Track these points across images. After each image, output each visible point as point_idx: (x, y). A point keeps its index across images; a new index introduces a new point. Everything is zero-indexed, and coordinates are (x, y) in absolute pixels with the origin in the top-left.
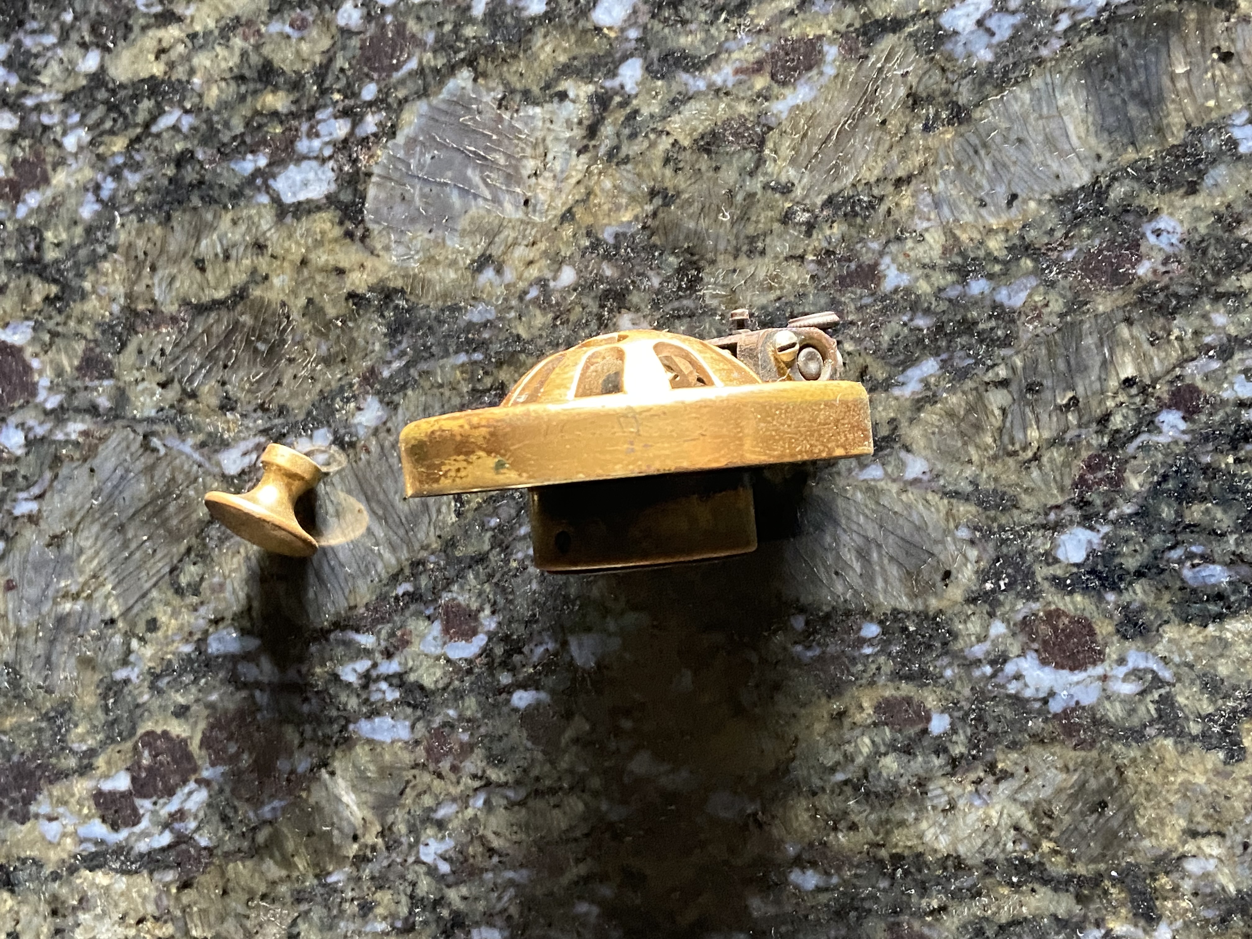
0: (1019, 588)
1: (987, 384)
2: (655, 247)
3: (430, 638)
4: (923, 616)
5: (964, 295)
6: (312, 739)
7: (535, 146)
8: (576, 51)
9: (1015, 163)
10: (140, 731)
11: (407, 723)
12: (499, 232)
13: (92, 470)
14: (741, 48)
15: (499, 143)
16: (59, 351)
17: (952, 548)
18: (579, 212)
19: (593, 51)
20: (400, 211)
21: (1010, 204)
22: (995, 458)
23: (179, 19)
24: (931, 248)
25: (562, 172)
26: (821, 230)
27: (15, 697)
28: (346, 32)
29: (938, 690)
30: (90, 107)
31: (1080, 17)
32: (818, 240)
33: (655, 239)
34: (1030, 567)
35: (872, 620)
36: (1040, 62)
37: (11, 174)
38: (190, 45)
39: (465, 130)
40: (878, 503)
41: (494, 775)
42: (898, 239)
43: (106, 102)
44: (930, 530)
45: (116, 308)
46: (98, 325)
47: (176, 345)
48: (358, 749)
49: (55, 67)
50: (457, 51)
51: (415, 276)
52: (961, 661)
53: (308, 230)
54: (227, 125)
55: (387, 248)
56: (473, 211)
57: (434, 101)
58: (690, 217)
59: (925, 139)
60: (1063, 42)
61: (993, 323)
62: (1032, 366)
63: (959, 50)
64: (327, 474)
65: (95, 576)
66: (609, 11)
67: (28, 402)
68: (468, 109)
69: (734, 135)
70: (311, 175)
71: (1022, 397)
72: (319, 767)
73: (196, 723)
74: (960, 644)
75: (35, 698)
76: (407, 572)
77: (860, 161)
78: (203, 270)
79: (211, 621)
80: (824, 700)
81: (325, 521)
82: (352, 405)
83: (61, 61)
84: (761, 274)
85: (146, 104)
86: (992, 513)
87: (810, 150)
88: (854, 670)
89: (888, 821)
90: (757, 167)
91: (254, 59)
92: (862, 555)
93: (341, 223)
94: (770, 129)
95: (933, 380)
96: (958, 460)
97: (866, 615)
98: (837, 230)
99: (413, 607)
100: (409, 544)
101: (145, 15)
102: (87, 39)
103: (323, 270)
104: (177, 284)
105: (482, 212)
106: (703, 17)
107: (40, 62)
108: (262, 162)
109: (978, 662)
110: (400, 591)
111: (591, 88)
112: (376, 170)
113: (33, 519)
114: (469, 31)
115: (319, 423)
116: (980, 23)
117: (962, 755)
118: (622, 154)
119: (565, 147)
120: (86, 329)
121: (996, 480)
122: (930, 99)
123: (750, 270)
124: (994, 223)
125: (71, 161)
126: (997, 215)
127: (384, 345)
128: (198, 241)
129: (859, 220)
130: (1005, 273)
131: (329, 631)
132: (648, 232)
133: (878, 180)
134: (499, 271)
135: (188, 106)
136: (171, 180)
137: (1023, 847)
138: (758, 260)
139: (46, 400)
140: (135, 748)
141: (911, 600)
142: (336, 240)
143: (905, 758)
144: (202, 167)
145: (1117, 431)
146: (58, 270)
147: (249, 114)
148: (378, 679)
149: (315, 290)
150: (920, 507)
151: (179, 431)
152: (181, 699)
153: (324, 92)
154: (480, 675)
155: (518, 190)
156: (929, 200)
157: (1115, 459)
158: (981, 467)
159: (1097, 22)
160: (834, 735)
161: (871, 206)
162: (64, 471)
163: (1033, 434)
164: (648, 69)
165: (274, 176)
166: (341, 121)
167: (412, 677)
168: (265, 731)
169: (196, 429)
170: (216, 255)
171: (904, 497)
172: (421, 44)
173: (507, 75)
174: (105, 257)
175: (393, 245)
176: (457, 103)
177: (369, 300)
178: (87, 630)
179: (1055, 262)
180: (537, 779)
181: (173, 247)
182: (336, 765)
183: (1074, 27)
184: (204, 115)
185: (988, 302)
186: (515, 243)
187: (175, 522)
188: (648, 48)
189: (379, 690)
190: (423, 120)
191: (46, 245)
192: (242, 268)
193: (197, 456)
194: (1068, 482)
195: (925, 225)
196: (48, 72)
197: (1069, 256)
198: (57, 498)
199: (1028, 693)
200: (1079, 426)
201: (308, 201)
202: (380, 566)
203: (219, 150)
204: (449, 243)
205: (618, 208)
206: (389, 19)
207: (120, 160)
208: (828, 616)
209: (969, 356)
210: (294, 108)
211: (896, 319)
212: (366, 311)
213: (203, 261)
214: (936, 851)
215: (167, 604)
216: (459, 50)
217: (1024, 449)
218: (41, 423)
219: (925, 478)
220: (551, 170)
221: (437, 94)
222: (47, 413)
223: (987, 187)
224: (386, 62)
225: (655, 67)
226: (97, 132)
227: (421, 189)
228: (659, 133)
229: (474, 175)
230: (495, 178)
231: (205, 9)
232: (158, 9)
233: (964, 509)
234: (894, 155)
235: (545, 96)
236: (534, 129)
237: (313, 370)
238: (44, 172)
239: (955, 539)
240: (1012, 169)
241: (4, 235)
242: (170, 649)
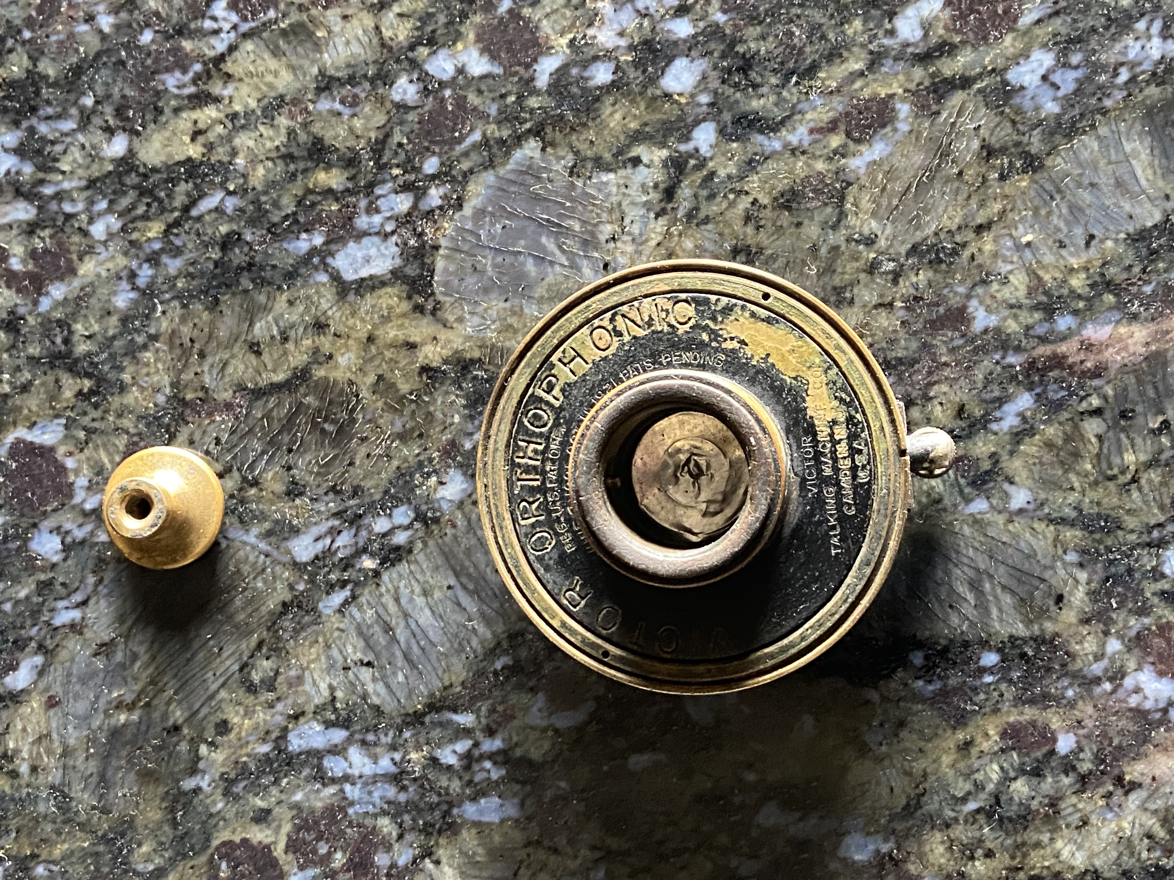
0: (1130, 605)
1: (1082, 413)
3: (534, 710)
4: (1039, 640)
5: (1052, 332)
6: (413, 829)
7: (611, 211)
8: (647, 118)
9: (1089, 206)
10: (215, 843)
11: (516, 801)
14: (814, 109)
15: (572, 209)
16: (96, 448)
17: (1062, 572)
19: (665, 117)
20: (472, 282)
21: (1088, 244)
22: (1096, 483)
23: (217, 100)
24: (1017, 289)
25: (641, 235)
26: (908, 278)
27: (65, 822)
28: (402, 107)
29: (1062, 711)
30: (120, 193)
31: (1138, 70)
32: (905, 288)
34: (1138, 585)
35: (990, 650)
36: (1105, 112)
37: (30, 267)
38: (230, 125)
39: (537, 198)
40: (986, 535)
41: (613, 843)
42: (984, 282)
43: (138, 187)
44: (1039, 557)
45: (161, 399)
46: (140, 418)
47: (233, 433)
48: (465, 833)
49: (76, 154)
50: (523, 122)
51: (493, 346)
52: (1081, 681)
53: (373, 306)
54: (276, 204)
55: (460, 320)
56: (550, 279)
57: (502, 172)
59: (1001, 188)
60: (1125, 93)
61: (1082, 356)
62: (1122, 394)
63: (1027, 104)
64: (410, 552)
65: (153, 682)
66: (677, 78)
67: (63, 505)
68: (539, 178)
69: (814, 191)
70: (373, 252)
71: (1116, 424)
72: (423, 858)
73: (279, 827)
74: (1079, 664)
75: (89, 820)
76: (505, 645)
77: (940, 210)
78: (258, 353)
79: (290, 716)
80: (949, 732)
82: (434, 480)
85: (183, 187)
86: (1097, 536)
87: (890, 203)
88: (976, 699)
89: (1024, 844)
90: (839, 221)
91: (304, 138)
92: (975, 586)
93: (409, 297)
94: (850, 184)
95: (1029, 413)
96: (1061, 487)
97: (985, 644)
98: (923, 277)
99: (514, 680)
100: (504, 616)
101: (177, 97)
102: (111, 122)
103: (391, 345)
104: (230, 370)
105: (560, 279)
106: (774, 81)
107: (59, 148)
108: (319, 240)
109: (1097, 681)
110: (498, 665)
111: (665, 153)
112: (443, 242)
113: (76, 628)
114: (533, 102)
115: (398, 501)
116: (1044, 78)
117: (1091, 772)
118: (702, 215)
119: (643, 211)
120: (127, 423)
121: (1098, 504)
122: (1004, 150)
124: (1075, 263)
125: (100, 249)
126: (1076, 254)
127: (464, 417)
128: (251, 325)
129: (944, 266)
130: (1090, 308)
131: (424, 714)
133: (959, 228)
135: (232, 188)
136: (216, 264)
137: (1158, 854)
138: (848, 310)
139: (84, 501)
140: (211, 860)
141: (1027, 627)
142: (404, 315)
143: (1035, 781)
144: (251, 249)
146: (92, 363)
147: (300, 193)
148: (482, 757)
149: (385, 366)
150: (1028, 535)
151: (242, 522)
152: (260, 803)
153: (381, 167)
155: (596, 255)
156: (1009, 244)
158: (1083, 493)
159: (1154, 74)
160: (961, 765)
161: (954, 253)
162: (111, 574)
163: (1130, 458)
164: (721, 132)
165: (332, 255)
166: (402, 196)
167: (518, 753)
168: (359, 826)
169: (263, 517)
171: (1010, 527)
172: (484, 117)
173: (576, 143)
174: (145, 347)
175: (467, 316)
176: (526, 173)
177: (444, 372)
178: (147, 741)
179: (1136, 296)
180: (661, 843)
181: (222, 333)
182: (441, 853)
183: (1133, 79)
184: (251, 196)
185: (1075, 337)
187: (242, 616)
188: (720, 112)
189: (483, 769)
190: (490, 191)
191: (76, 338)
192: (303, 349)
193: (263, 545)
194: (1167, 502)
195: (1009, 267)
196: (69, 158)
197: (1148, 289)
198: (103, 604)
199: (1148, 705)
201: (371, 277)
203: (269, 230)
204: (526, 311)
206: (448, 93)
207: (157, 246)
208: (946, 650)
209: (1062, 388)
210: (350, 185)
211: (988, 358)
212: (442, 384)
213: (258, 344)
214: (1073, 868)
215: (239, 703)
216: (526, 121)
217: (1123, 472)
218: (80, 526)
219: (1030, 507)
220: (629, 234)
221: (503, 164)
222: (86, 514)
223: (1065, 230)
224: (447, 135)
225: (729, 130)
226: (129, 217)
227: (493, 259)
228: (740, 193)
229: (548, 243)
230: (572, 245)
231: (245, 90)
232: (192, 90)
233: (1071, 534)
234: (974, 204)
235: (617, 162)
236: (609, 195)
237: (388, 447)
238: (69, 261)
239: (1065, 564)
240: (1088, 212)
241: (24, 330)
242: (244, 751)
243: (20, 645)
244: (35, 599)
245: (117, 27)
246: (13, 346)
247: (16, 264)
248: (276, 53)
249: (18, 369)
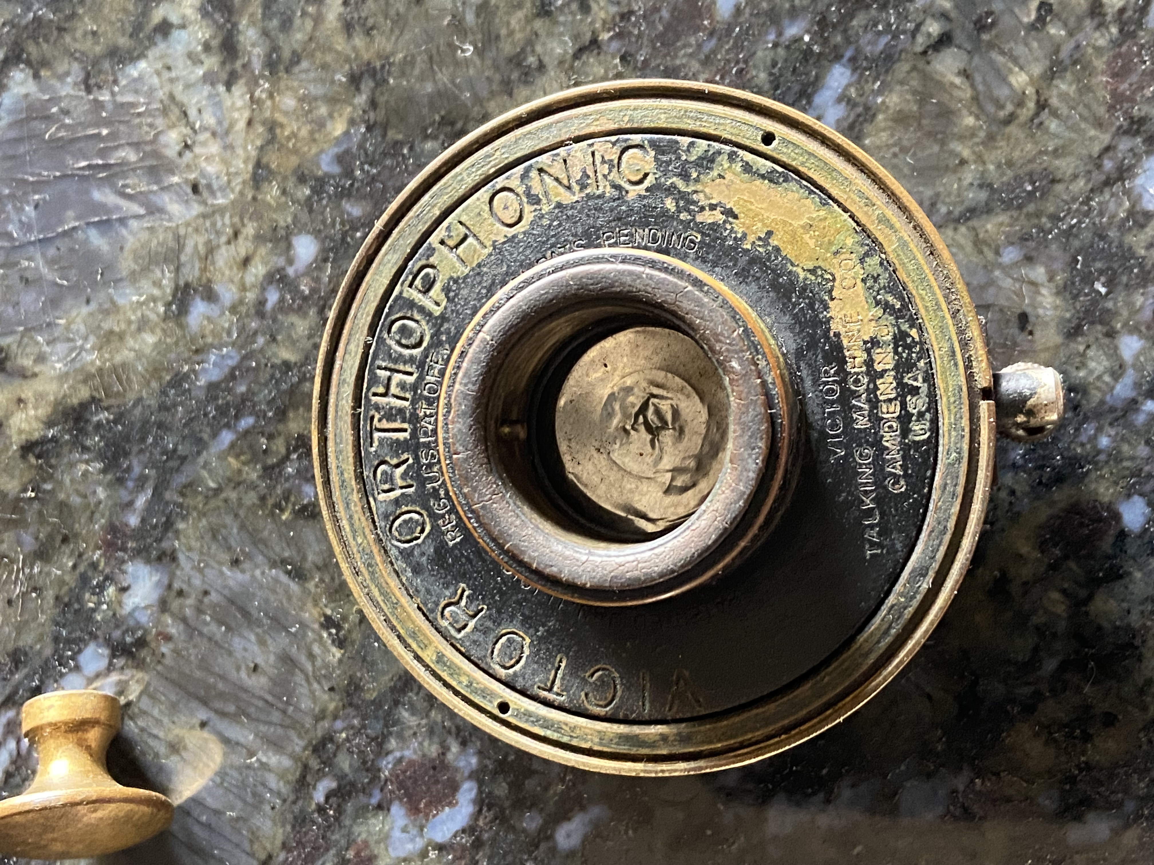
0: (1125, 278)
1: (925, 53)
2: (397, 145)
3: (397, 834)
7: (165, 112)
12: (181, 248)
15: (113, 136)
17: (1007, 283)
18: (273, 160)
20: (32, 301)
22: (991, 138)
25: (220, 123)
29: (1105, 471)
33: (393, 135)
34: (1120, 246)
39: (60, 146)
51: (100, 370)
52: (1110, 417)
55: (41, 358)
56: (131, 242)
58: (422, 79)
64: (129, 704)
68: (48, 118)
71: (977, 43)
74: (1096, 396)
76: (314, 764)
81: (161, 768)
82: (111, 591)
86: (1031, 208)
95: (853, 92)
96: (947, 168)
99: (349, 807)
100: (294, 725)
105: (144, 236)
109: (1133, 405)
110: (319, 796)
115: (78, 643)
118: (286, 54)
119: (207, 89)
121: (1010, 164)
127: (109, 486)
132: (377, 132)
134: (210, 296)
145: (1122, 11)
154: (494, 840)
155: (175, 179)
157: (1142, 47)
158: (980, 159)
160: (1008, 615)
163: (1019, 80)
173: (75, 46)
175: (47, 349)
176: (29, 119)
177: (54, 439)
186: (211, 250)
194: (1102, 111)
200: (1071, 34)
202: (273, 781)
204: (121, 301)
205: (321, 124)
209: (879, 33)
211: (760, 45)
212: (58, 455)
217: (1020, 104)
220: (204, 128)
227: (43, 255)
229: (104, 195)
230: (135, 182)
235: (141, 42)
236: (152, 90)
237: (30, 577)
239: (1005, 269)
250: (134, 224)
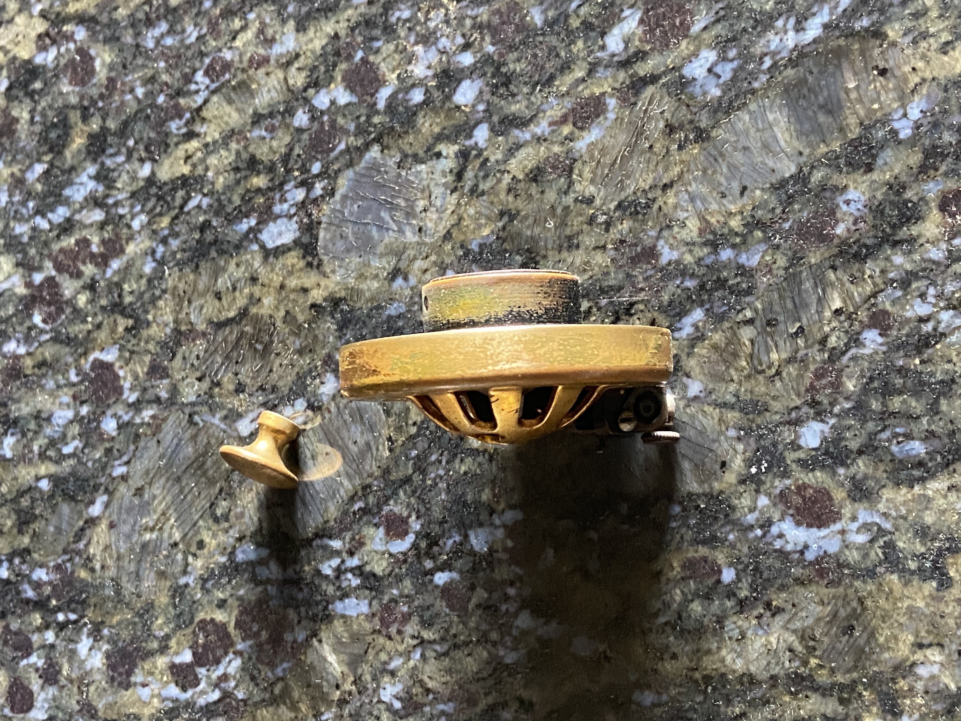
0: (775, 470)
1: (739, 323)
2: (506, 251)
3: (377, 540)
4: (711, 496)
5: (716, 262)
6: (306, 618)
7: (423, 191)
8: (445, 124)
9: (743, 165)
10: (197, 620)
11: (366, 602)
12: (404, 252)
13: (159, 442)
14: (552, 108)
15: (399, 191)
16: (135, 363)
17: (725, 445)
18: (454, 233)
19: (456, 122)
20: (340, 245)
21: (742, 193)
22: (748, 377)
23: (198, 135)
24: (691, 231)
25: (442, 206)
26: (616, 226)
27: (118, 602)
28: (300, 130)
29: (725, 551)
30: (147, 200)
31: (778, 57)
32: (614, 234)
33: (506, 246)
34: (781, 454)
35: (674, 502)
36: (753, 92)
38: (205, 151)
39: (379, 186)
41: (427, 635)
42: (669, 227)
43: (156, 195)
44: (709, 433)
45: (168, 331)
46: (158, 343)
47: (206, 351)
48: (335, 622)
49: (125, 177)
50: (370, 133)
51: (352, 288)
52: (738, 527)
53: (283, 265)
54: (230, 201)
55: (333, 272)
56: (387, 240)
57: (357, 169)
59: (680, 155)
60: (768, 76)
61: (739, 279)
62: (769, 307)
63: (698, 90)
64: (304, 430)
65: (164, 514)
66: (464, 95)
67: (118, 399)
68: (379, 172)
69: (552, 167)
70: (283, 228)
71: (764, 330)
72: (312, 637)
73: (231, 611)
74: (737, 515)
75: (130, 601)
76: (360, 493)
77: (637, 175)
78: (220, 299)
79: (237, 539)
80: (645, 564)
81: (305, 463)
82: (318, 381)
83: (128, 172)
84: (578, 262)
85: (181, 193)
86: (751, 416)
87: (603, 172)
88: (664, 540)
89: (698, 650)
90: (569, 187)
91: (245, 156)
93: (304, 257)
94: (575, 160)
95: (700, 324)
96: (723, 380)
97: (670, 498)
98: (626, 225)
99: (365, 519)
100: (360, 474)
101: (178, 135)
102: (143, 155)
103: (294, 290)
104: (205, 311)
105: (392, 240)
106: (525, 90)
107: (116, 174)
108: (253, 222)
109: (751, 527)
110: (356, 507)
111: (456, 148)
112: (324, 219)
113: (124, 478)
114: (376, 120)
115: (298, 395)
116: (710, 70)
117: (746, 598)
118: (480, 190)
119: (443, 190)
120: (151, 347)
121: (751, 392)
122: (681, 127)
123: (570, 260)
124: (733, 208)
125: (137, 236)
126: (734, 202)
127: (335, 337)
128: (216, 280)
129: (640, 217)
130: (744, 242)
131: (312, 540)
132: (500, 241)
133: (650, 188)
134: (406, 279)
135: (206, 191)
137: (797, 664)
138: (575, 252)
139: (128, 397)
140: (194, 632)
141: (700, 485)
142: (301, 270)
143: (706, 603)
144: (216, 230)
145: (834, 348)
146: (132, 309)
147: (243, 192)
148: (346, 570)
149: (290, 305)
150: (700, 416)
151: (211, 410)
152: (221, 596)
153: (288, 171)
154: (412, 563)
155: (414, 222)
156: (686, 197)
157: (834, 369)
158: (740, 383)
159: (790, 59)
160: (655, 589)
161: (648, 206)
162: (142, 444)
163: (774, 356)
164: (492, 129)
165: (260, 231)
166: (300, 190)
167: (368, 568)
168: (275, 613)
169: (222, 407)
170: (228, 288)
171: (688, 410)
172: (347, 132)
173: (402, 146)
174: (160, 297)
175: (337, 269)
176: (371, 168)
177: (324, 308)
178: (160, 552)
179: (777, 232)
180: (455, 636)
181: (201, 286)
182: (323, 635)
183: (775, 65)
184: (216, 196)
185: (734, 265)
186: (415, 258)
187: (211, 472)
188: (491, 116)
189: (346, 579)
190: (351, 183)
191: (125, 293)
192: (244, 295)
193: (223, 426)
194: (803, 389)
195: (686, 215)
196: (121, 180)
197: (787, 226)
198: (138, 463)
199: (789, 547)
200: (806, 347)
201: (283, 245)
202: (342, 492)
203: (226, 218)
204: (372, 263)
205: (480, 227)
206: (326, 118)
207: (166, 232)
208: (643, 502)
209: (724, 304)
210: (270, 185)
211: (671, 283)
212: (323, 315)
213: (220, 293)
214: (734, 671)
215: (209, 529)
216: (371, 133)
217: (769, 368)
218: (126, 413)
219: (702, 395)
220: (435, 206)
221: (358, 164)
222: (130, 405)
223: (725, 184)
224: (325, 147)
225: (497, 128)
226: (152, 215)
227: (352, 229)
228: (503, 172)
229: (385, 215)
230: (399, 215)
231: (213, 127)
232: (184, 130)
233: (732, 416)
234: (660, 169)
235: (427, 156)
236: (421, 180)
237: (292, 359)
238: (121, 246)
239: (726, 438)
240: (742, 169)
241: (99, 290)
242: (212, 560)
243: (96, 488)
244: (104, 459)
245: (146, 95)
246: (93, 300)
247: (95, 249)
248: (230, 102)
249: (95, 315)
250: (391, 233)
